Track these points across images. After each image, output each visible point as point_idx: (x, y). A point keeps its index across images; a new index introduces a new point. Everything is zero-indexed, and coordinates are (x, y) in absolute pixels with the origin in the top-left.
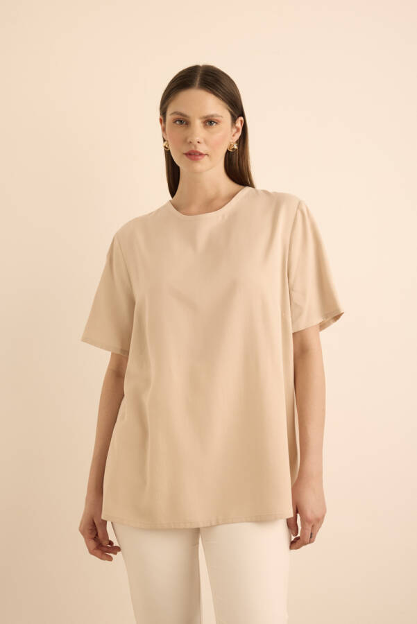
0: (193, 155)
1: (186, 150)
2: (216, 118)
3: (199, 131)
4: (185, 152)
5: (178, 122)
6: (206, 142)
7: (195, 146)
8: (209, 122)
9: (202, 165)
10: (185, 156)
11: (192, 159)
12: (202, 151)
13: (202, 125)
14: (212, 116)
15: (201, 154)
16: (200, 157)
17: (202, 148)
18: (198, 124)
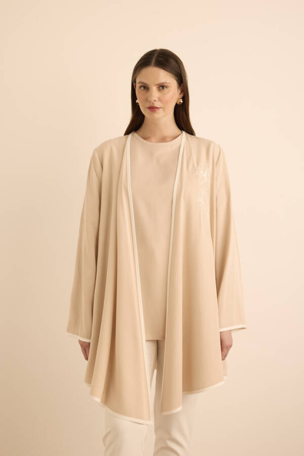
0: (152, 108)
1: (148, 105)
2: (166, 85)
3: (155, 93)
4: (148, 106)
5: (142, 88)
6: (160, 100)
7: (153, 103)
8: (162, 87)
9: (159, 114)
10: (147, 109)
11: (152, 111)
12: (158, 106)
13: (157, 89)
14: (163, 83)
15: (157, 108)
16: (157, 109)
17: (157, 104)
18: (154, 89)
